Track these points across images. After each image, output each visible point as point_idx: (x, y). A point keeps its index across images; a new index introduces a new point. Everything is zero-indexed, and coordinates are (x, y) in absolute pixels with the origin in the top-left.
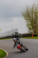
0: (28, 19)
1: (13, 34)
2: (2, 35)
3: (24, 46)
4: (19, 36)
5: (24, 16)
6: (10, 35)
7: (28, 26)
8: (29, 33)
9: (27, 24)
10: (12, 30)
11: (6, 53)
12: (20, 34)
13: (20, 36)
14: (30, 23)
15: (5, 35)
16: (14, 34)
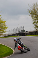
0: (35, 17)
1: (19, 32)
2: (9, 33)
3: (25, 46)
4: (26, 34)
5: (30, 13)
6: (16, 33)
7: (34, 23)
8: (36, 31)
9: (33, 21)
10: (19, 28)
11: (13, 50)
12: (27, 32)
14: (37, 21)
15: (11, 33)
16: (21, 32)
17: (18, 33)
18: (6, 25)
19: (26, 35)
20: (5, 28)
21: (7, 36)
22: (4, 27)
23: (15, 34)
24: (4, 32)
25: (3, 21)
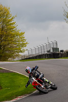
1: (49, 51)
2: (30, 53)
6: (43, 53)
10: (47, 44)
12: (62, 51)
13: (61, 54)
15: (34, 53)
16: (52, 51)
17: (46, 52)
18: (25, 38)
19: (61, 57)
20: (23, 44)
21: (26, 59)
22: (21, 43)
23: (41, 55)
24: (21, 52)
25: (20, 32)
